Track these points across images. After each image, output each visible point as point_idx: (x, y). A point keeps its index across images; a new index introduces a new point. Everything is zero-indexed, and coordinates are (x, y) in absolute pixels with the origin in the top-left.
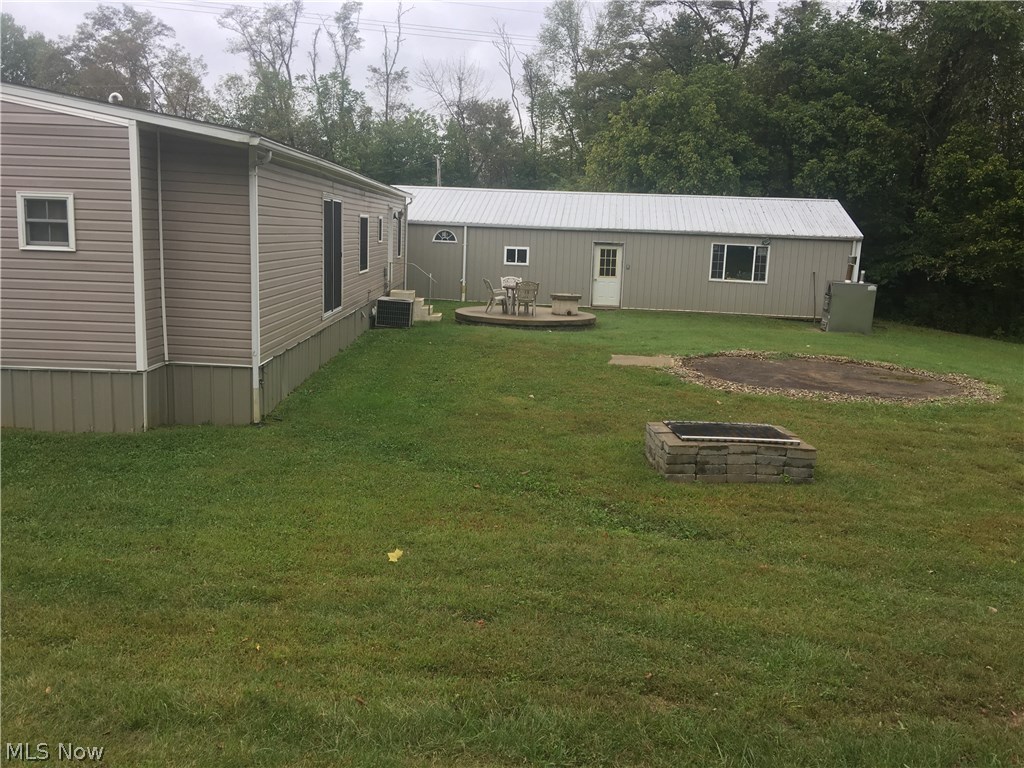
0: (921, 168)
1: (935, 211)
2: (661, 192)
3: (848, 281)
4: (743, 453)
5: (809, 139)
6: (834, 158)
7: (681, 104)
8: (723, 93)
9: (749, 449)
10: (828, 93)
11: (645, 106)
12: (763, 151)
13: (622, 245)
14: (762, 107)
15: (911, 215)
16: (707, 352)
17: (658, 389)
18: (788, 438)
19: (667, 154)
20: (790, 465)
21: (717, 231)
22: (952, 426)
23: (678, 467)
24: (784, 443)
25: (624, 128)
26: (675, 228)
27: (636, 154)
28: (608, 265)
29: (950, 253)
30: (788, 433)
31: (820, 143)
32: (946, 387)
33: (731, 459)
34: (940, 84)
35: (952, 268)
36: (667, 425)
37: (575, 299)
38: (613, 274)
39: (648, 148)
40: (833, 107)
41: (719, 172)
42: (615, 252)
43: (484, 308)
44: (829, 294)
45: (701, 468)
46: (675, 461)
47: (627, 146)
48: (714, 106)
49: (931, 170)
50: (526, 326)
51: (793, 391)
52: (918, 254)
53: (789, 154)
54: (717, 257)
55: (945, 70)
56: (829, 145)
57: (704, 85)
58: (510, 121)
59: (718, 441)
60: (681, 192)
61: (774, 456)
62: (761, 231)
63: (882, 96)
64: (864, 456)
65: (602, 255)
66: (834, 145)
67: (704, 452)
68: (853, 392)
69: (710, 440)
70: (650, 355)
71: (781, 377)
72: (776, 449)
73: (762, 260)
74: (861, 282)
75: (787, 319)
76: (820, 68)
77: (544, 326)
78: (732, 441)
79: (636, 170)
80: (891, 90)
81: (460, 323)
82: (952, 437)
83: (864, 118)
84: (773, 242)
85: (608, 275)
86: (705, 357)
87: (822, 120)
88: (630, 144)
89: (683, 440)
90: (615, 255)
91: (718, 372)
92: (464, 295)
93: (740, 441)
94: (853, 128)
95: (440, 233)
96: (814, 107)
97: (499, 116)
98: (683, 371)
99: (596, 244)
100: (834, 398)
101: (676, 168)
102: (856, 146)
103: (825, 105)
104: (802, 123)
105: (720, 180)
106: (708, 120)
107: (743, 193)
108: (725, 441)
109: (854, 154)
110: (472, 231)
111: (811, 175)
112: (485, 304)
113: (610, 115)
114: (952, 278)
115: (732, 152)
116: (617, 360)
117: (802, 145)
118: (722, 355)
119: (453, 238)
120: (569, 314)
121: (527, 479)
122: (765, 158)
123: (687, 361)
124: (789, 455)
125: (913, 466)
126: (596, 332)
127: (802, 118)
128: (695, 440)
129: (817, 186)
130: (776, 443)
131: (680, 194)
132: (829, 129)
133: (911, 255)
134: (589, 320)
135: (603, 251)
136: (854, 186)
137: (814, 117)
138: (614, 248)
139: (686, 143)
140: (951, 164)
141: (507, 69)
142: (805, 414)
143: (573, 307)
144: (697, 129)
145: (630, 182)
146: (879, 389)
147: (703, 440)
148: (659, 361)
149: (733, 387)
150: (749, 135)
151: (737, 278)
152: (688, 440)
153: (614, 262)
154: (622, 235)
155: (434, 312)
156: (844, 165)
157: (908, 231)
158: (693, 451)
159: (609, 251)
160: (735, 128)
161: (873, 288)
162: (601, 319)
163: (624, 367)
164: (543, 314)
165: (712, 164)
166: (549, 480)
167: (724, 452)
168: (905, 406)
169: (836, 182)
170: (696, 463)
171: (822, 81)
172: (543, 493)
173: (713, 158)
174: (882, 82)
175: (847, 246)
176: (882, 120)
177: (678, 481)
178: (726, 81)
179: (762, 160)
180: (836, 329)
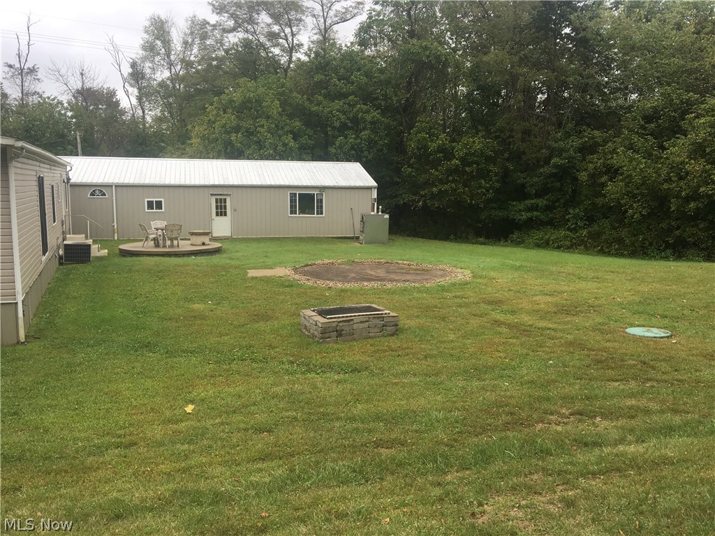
0: (402, 141)
1: (412, 168)
2: (248, 159)
3: (372, 213)
4: (361, 322)
5: (337, 124)
6: (353, 136)
7: (256, 100)
8: (282, 94)
9: (364, 320)
10: (345, 96)
11: (231, 101)
12: (310, 132)
13: (230, 195)
14: (307, 104)
15: (398, 171)
16: (306, 263)
17: (288, 290)
18: (382, 310)
19: (249, 133)
20: (386, 326)
21: (291, 184)
22: (453, 294)
23: (327, 335)
24: (382, 314)
25: (218, 115)
26: (264, 183)
27: (229, 133)
28: (221, 209)
29: (423, 193)
30: (381, 308)
31: (344, 127)
32: (441, 273)
33: (355, 326)
34: (409, 92)
35: (425, 201)
36: (314, 311)
37: (207, 234)
38: (225, 215)
39: (237, 129)
40: (349, 104)
41: (285, 145)
42: (225, 200)
43: (141, 244)
44: (362, 221)
45: (339, 334)
46: (325, 332)
47: (222, 127)
48: (278, 102)
49: (408, 143)
50: (177, 255)
51: (366, 283)
52: (405, 193)
53: (326, 133)
54: (293, 201)
55: (409, 83)
56: (349, 128)
57: (268, 88)
58: (117, 103)
59: (347, 317)
60: (262, 159)
61: (378, 321)
62: (318, 184)
63: (377, 99)
64: (418, 316)
65: (217, 202)
66: (352, 128)
67: (341, 324)
68: (397, 281)
69: (343, 317)
70: (271, 268)
71: (353, 275)
72: (378, 318)
73: (321, 201)
74: (380, 213)
75: (338, 238)
76: (339, 80)
77: (188, 254)
78: (355, 316)
79: (228, 144)
80: (382, 95)
81: (124, 256)
82: (456, 301)
83: (368, 112)
84: (326, 190)
85: (221, 215)
86: (305, 266)
87: (344, 113)
88: (224, 126)
89: (328, 319)
90: (225, 202)
91: (316, 274)
92: (116, 235)
93: (359, 316)
94: (362, 118)
95: (94, 191)
96: (337, 104)
97: (108, 99)
98: (297, 277)
99: (212, 195)
100: (389, 285)
101: (256, 142)
102: (365, 129)
103: (345, 103)
104: (332, 114)
105: (286, 150)
106: (275, 111)
107: (300, 159)
108: (351, 316)
109: (365, 133)
110: (119, 189)
111: (340, 147)
112: (141, 240)
113: (206, 106)
114: (425, 207)
115: (291, 132)
116: (252, 273)
117: (334, 128)
118: (314, 264)
119: (104, 194)
120: (204, 244)
121: (239, 354)
122: (311, 136)
123: (295, 269)
124: (385, 320)
125: (443, 319)
126: (225, 255)
127: (332, 111)
128: (335, 318)
129: (345, 154)
130: (378, 314)
131: (261, 159)
132: (348, 118)
133: (401, 195)
134: (219, 248)
135: (217, 200)
136: (366, 153)
137: (338, 110)
138: (225, 197)
139: (262, 126)
140: (419, 140)
141: (118, 67)
142: (378, 296)
143: (206, 239)
144: (268, 117)
145: (226, 151)
146: (408, 277)
147: (339, 317)
148: (280, 272)
149: (331, 284)
150: (300, 121)
151: (306, 214)
152: (331, 318)
153: (225, 207)
154: (229, 189)
155: (101, 249)
156: (359, 141)
157: (398, 180)
158: (335, 324)
159: (221, 199)
160: (291, 116)
161: (387, 216)
162: (225, 246)
163: (260, 277)
164: (185, 246)
165: (280, 139)
166: (253, 353)
167: (351, 323)
168: (426, 286)
169: (356, 151)
170: (337, 331)
171: (342, 88)
172: (253, 360)
173: (280, 136)
174: (376, 90)
175: (369, 191)
176: (378, 113)
177: (328, 343)
178: (283, 87)
179: (310, 137)
180: (368, 243)
